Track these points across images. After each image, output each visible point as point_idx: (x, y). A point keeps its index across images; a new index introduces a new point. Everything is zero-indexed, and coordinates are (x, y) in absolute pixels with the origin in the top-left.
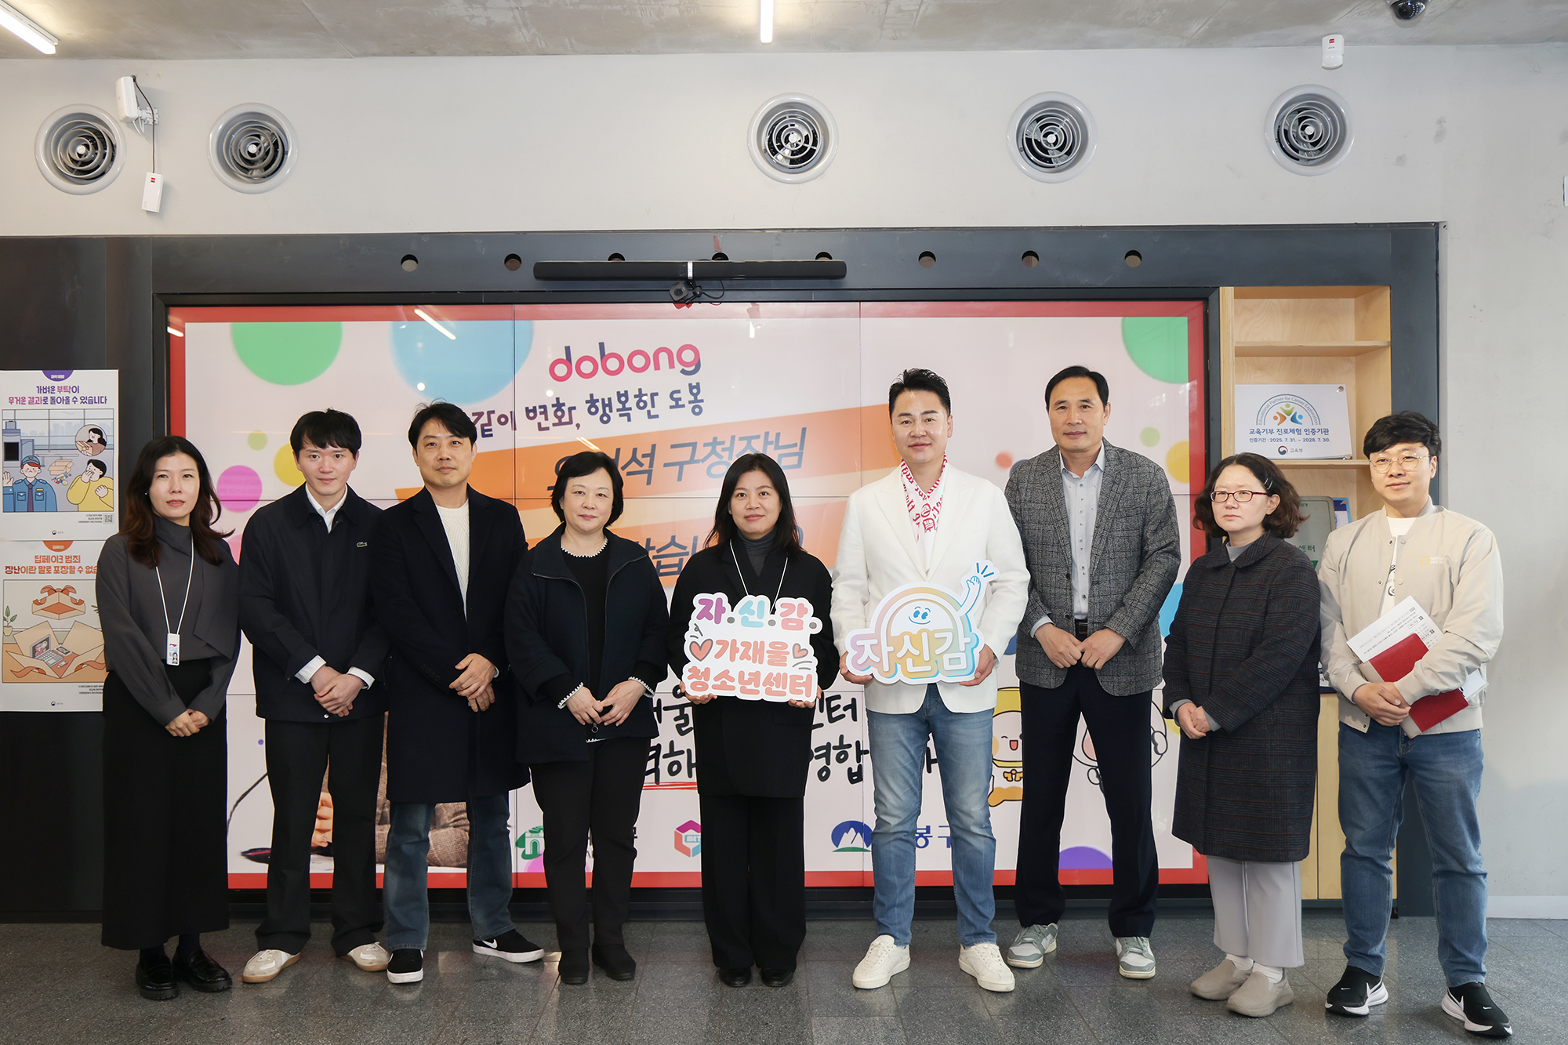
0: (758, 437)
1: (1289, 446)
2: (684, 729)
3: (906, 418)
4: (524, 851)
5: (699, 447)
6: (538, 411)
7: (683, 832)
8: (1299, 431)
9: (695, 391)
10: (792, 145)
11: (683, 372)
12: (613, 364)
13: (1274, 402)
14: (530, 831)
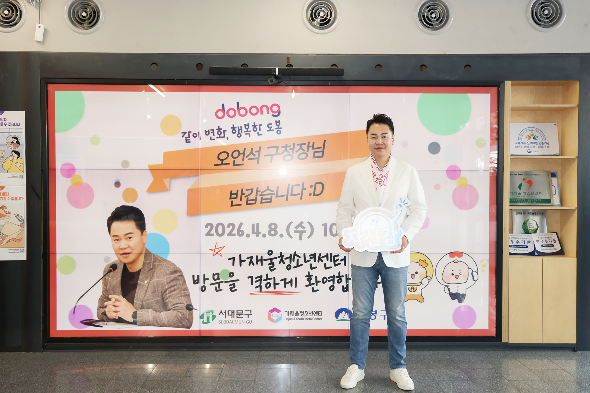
0: (305, 144)
1: (532, 149)
2: (272, 269)
3: (374, 136)
4: (203, 320)
5: (280, 148)
6: (210, 131)
7: (272, 312)
8: (536, 143)
9: (278, 124)
10: (321, 17)
11: (273, 115)
12: (243, 112)
13: (526, 130)
14: (206, 312)
